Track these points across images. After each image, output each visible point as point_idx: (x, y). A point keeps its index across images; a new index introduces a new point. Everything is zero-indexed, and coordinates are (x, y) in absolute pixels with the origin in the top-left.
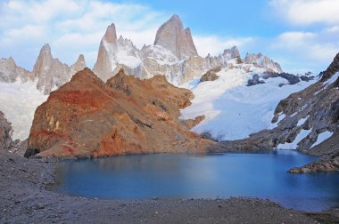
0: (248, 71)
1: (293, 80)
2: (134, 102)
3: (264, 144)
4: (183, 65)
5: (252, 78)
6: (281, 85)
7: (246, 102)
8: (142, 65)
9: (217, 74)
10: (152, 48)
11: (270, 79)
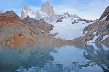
0: (72, 19)
1: (87, 22)
2: (32, 26)
3: (82, 41)
4: (50, 17)
5: (74, 21)
6: (84, 23)
7: (72, 29)
8: (36, 17)
9: (62, 20)
10: (40, 12)
11: (80, 21)
